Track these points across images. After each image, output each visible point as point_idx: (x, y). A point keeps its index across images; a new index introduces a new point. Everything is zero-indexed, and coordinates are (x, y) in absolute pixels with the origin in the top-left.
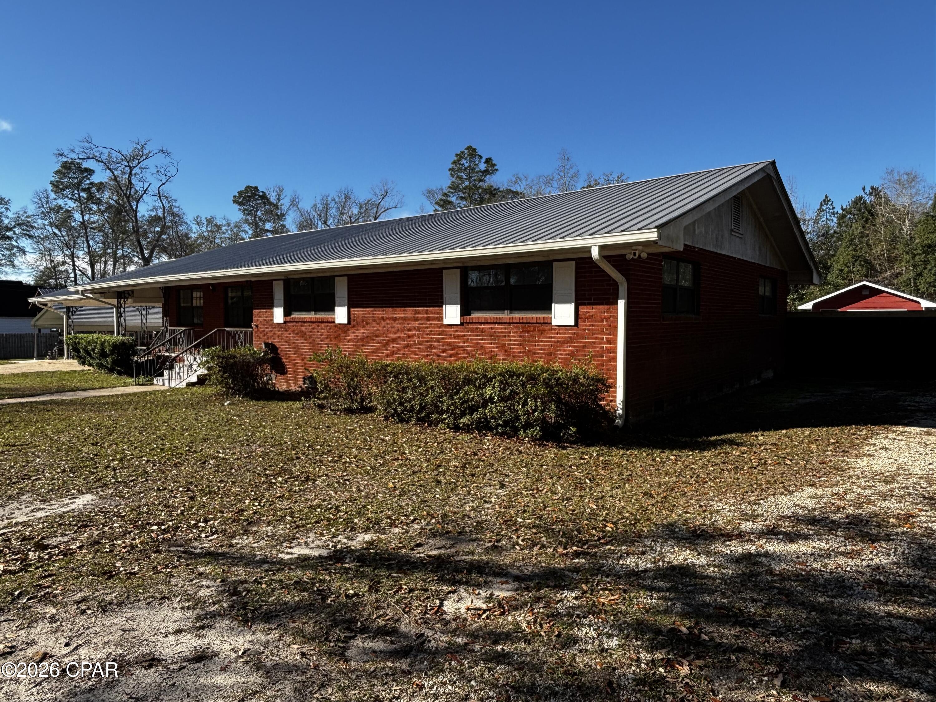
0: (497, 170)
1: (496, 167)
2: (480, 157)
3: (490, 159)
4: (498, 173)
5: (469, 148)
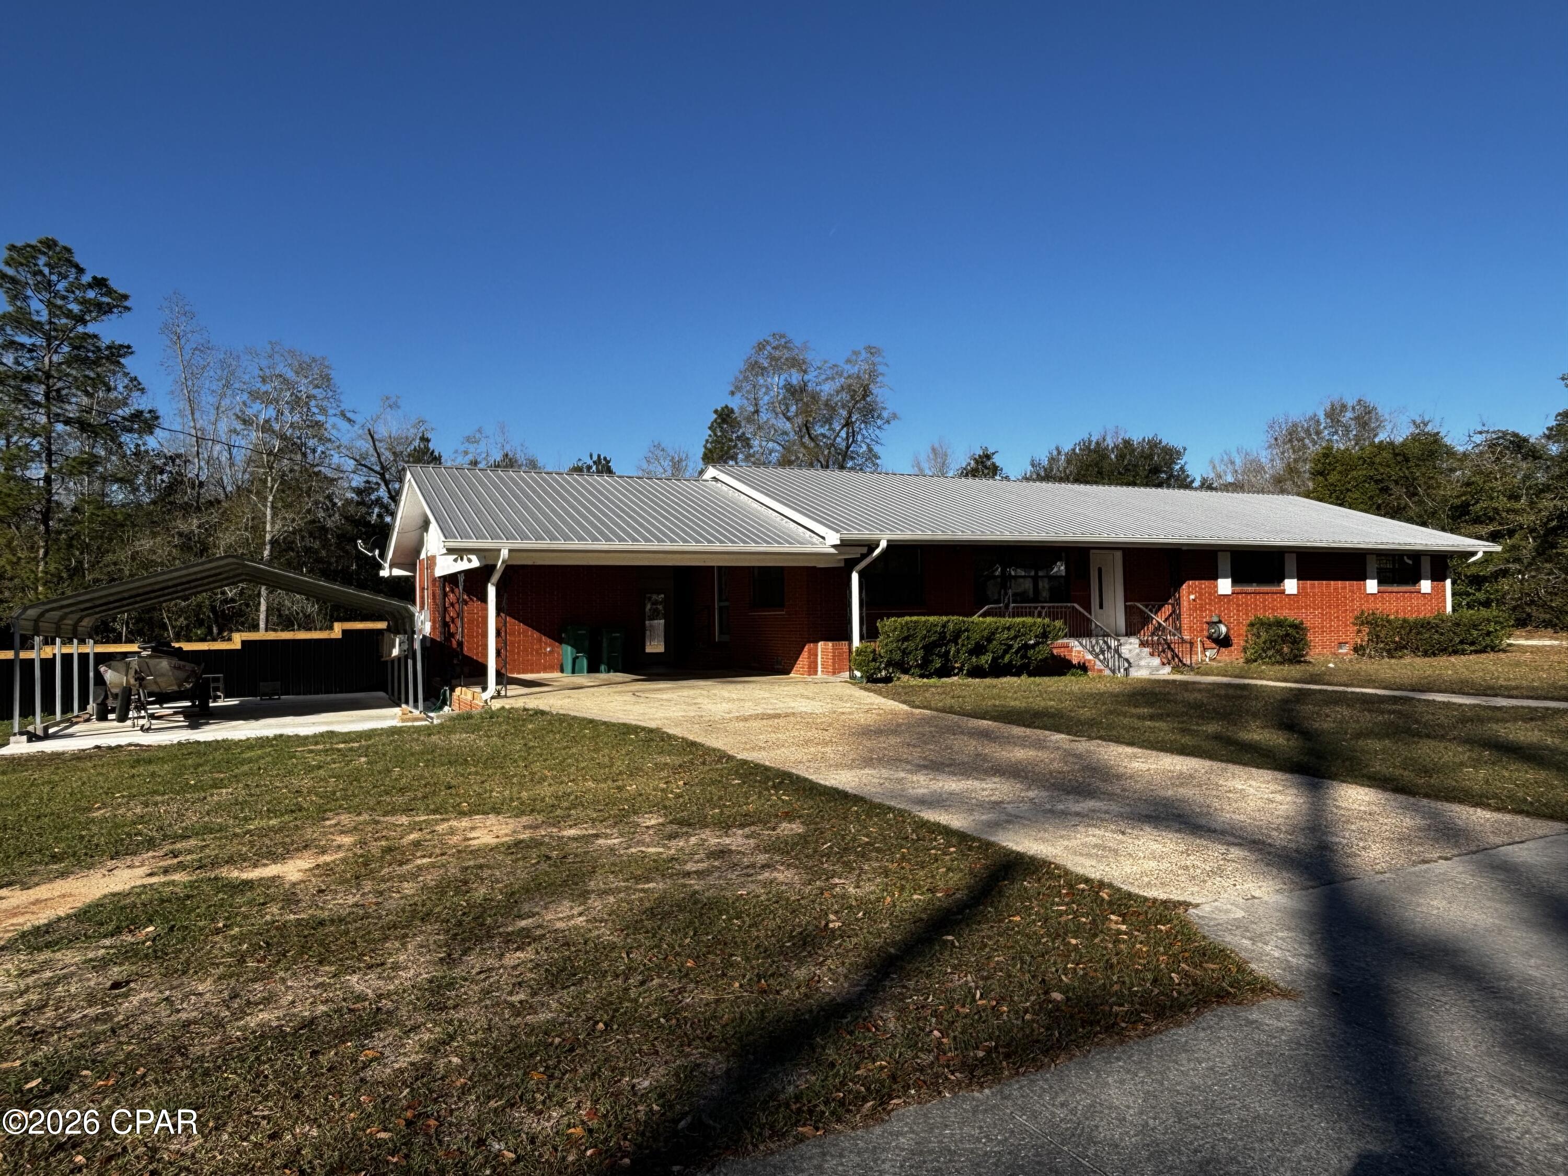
2: (80, 270)
5: (49, 244)
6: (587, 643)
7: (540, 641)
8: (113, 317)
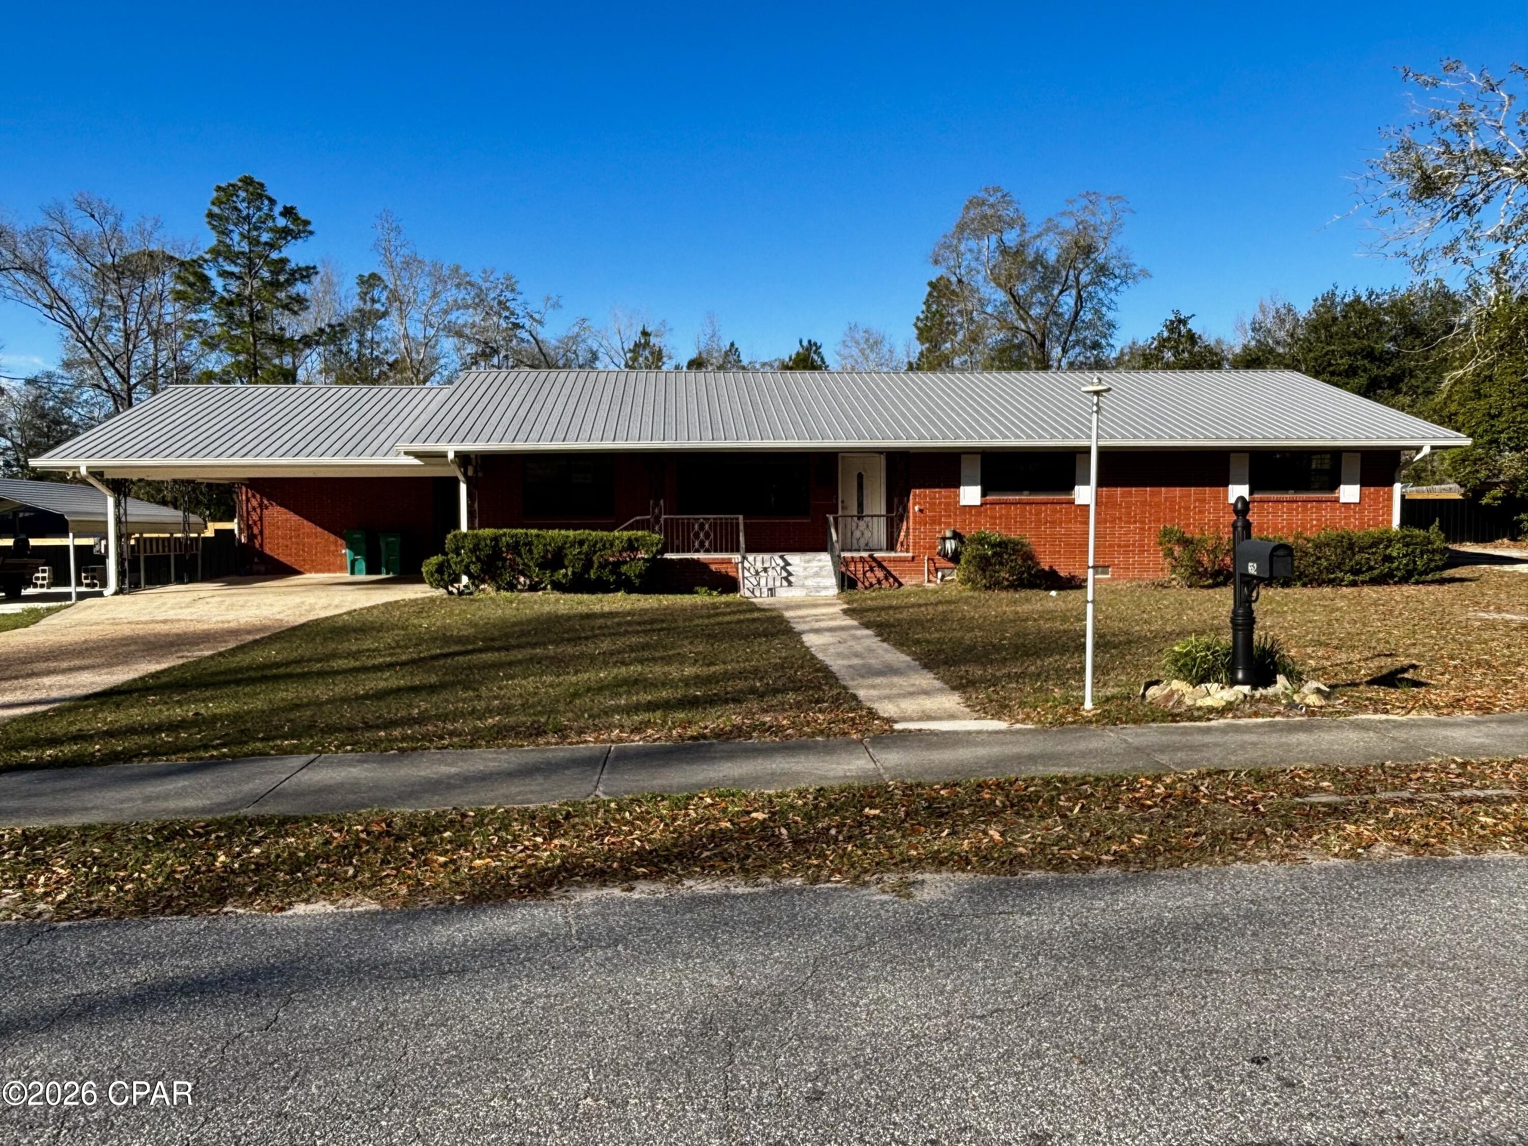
0: (311, 233)
1: (310, 228)
2: (272, 202)
3: (292, 208)
4: (311, 238)
5: (248, 181)
6: (363, 546)
7: (336, 543)
8: (300, 241)
